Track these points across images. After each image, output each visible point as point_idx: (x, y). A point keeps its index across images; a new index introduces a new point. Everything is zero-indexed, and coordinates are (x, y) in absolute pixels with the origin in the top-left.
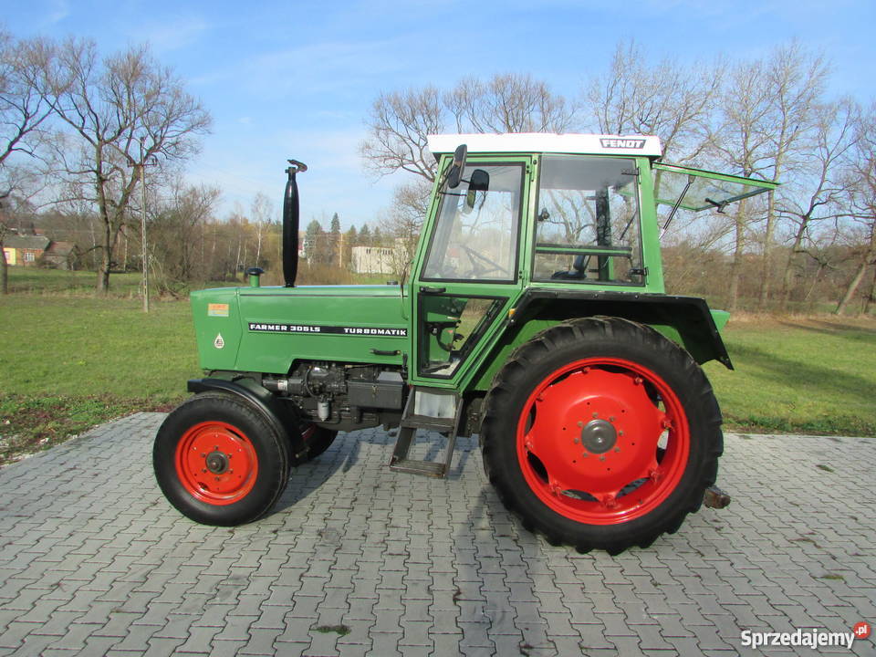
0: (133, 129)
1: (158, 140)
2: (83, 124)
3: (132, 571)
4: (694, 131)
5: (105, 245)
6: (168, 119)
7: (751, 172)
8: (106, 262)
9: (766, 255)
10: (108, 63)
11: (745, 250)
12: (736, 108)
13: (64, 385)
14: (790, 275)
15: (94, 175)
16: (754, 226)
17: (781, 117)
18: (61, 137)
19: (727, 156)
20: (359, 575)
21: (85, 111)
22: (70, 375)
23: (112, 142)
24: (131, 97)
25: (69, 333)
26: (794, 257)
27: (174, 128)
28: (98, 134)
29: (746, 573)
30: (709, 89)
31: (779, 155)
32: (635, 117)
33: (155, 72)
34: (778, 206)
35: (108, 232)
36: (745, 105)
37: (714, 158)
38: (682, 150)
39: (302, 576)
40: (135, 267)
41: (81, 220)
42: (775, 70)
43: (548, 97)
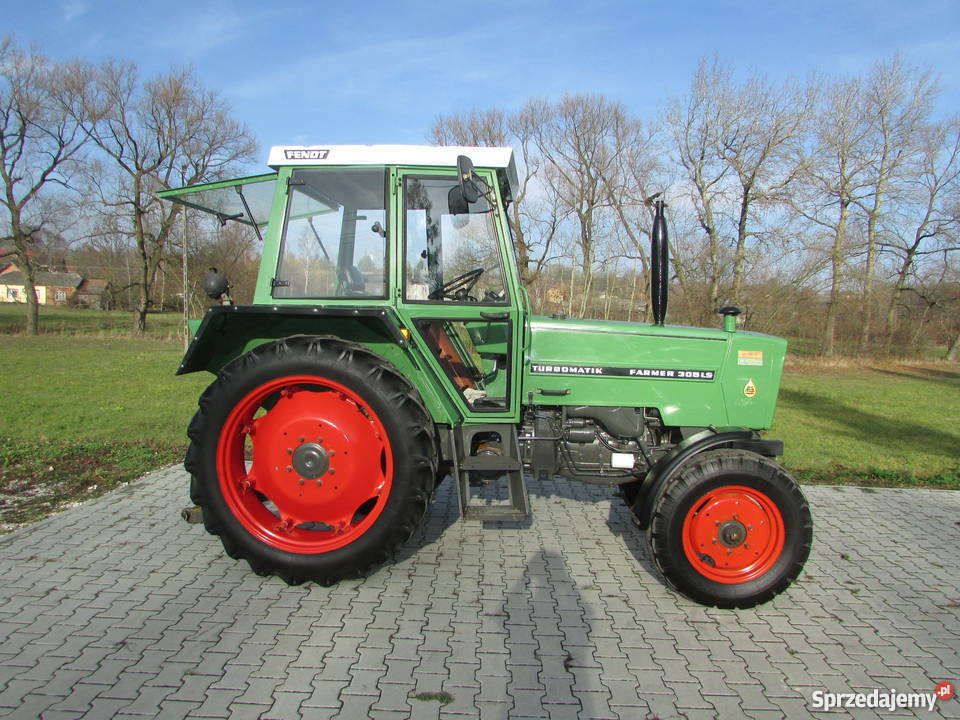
0: (174, 157)
1: (200, 170)
2: (122, 152)
3: (203, 630)
4: (785, 157)
5: (142, 281)
6: (211, 146)
7: (850, 201)
8: (143, 301)
9: (866, 292)
10: (148, 88)
11: (842, 288)
12: (832, 132)
13: (103, 432)
14: (893, 315)
15: (132, 207)
16: (853, 261)
17: (882, 142)
18: (98, 166)
19: (821, 184)
20: (456, 637)
21: (123, 139)
22: (108, 421)
23: (152, 172)
24: (172, 123)
25: (106, 377)
26: (898, 295)
27: (217, 156)
28: (137, 164)
29: (895, 641)
30: (801, 109)
31: (879, 182)
32: (719, 142)
33: (199, 97)
34: (880, 239)
35: (146, 268)
36: (842, 127)
37: (806, 186)
38: (772, 177)
39: (391, 637)
40: (174, 306)
41: (115, 256)
42: (875, 88)
43: (624, 119)
